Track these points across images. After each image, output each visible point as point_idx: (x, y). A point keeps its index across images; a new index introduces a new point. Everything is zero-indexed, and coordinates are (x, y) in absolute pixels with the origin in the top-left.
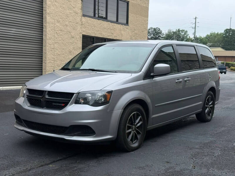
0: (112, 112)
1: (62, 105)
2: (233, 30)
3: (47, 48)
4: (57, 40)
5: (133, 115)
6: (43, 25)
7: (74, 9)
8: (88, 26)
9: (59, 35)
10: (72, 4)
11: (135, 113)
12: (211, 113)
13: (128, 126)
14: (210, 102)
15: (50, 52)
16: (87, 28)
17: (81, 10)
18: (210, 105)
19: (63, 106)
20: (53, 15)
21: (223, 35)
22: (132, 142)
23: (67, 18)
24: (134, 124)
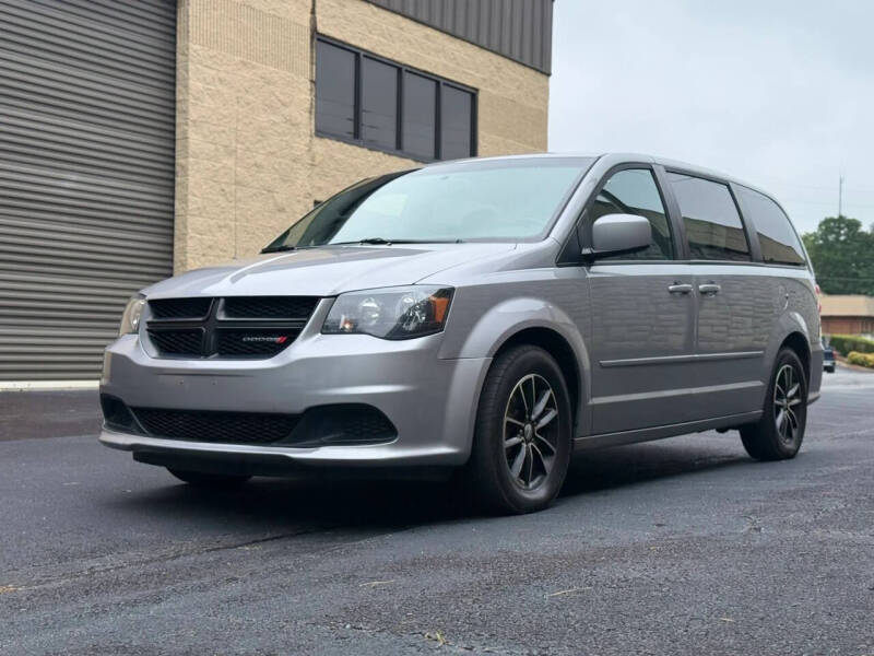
0: (455, 363)
1: (278, 339)
2: (849, 220)
3: (190, 243)
4: (225, 219)
5: (524, 384)
6: (173, 165)
7: (286, 111)
8: (334, 172)
9: (232, 199)
10: (277, 93)
11: (531, 379)
12: (795, 426)
13: (508, 422)
14: (789, 389)
15: (198, 259)
16: (333, 176)
17: (310, 112)
18: (792, 398)
19: (279, 344)
20: (213, 128)
21: (814, 241)
22: (527, 484)
23: (260, 141)
24: (530, 419)
